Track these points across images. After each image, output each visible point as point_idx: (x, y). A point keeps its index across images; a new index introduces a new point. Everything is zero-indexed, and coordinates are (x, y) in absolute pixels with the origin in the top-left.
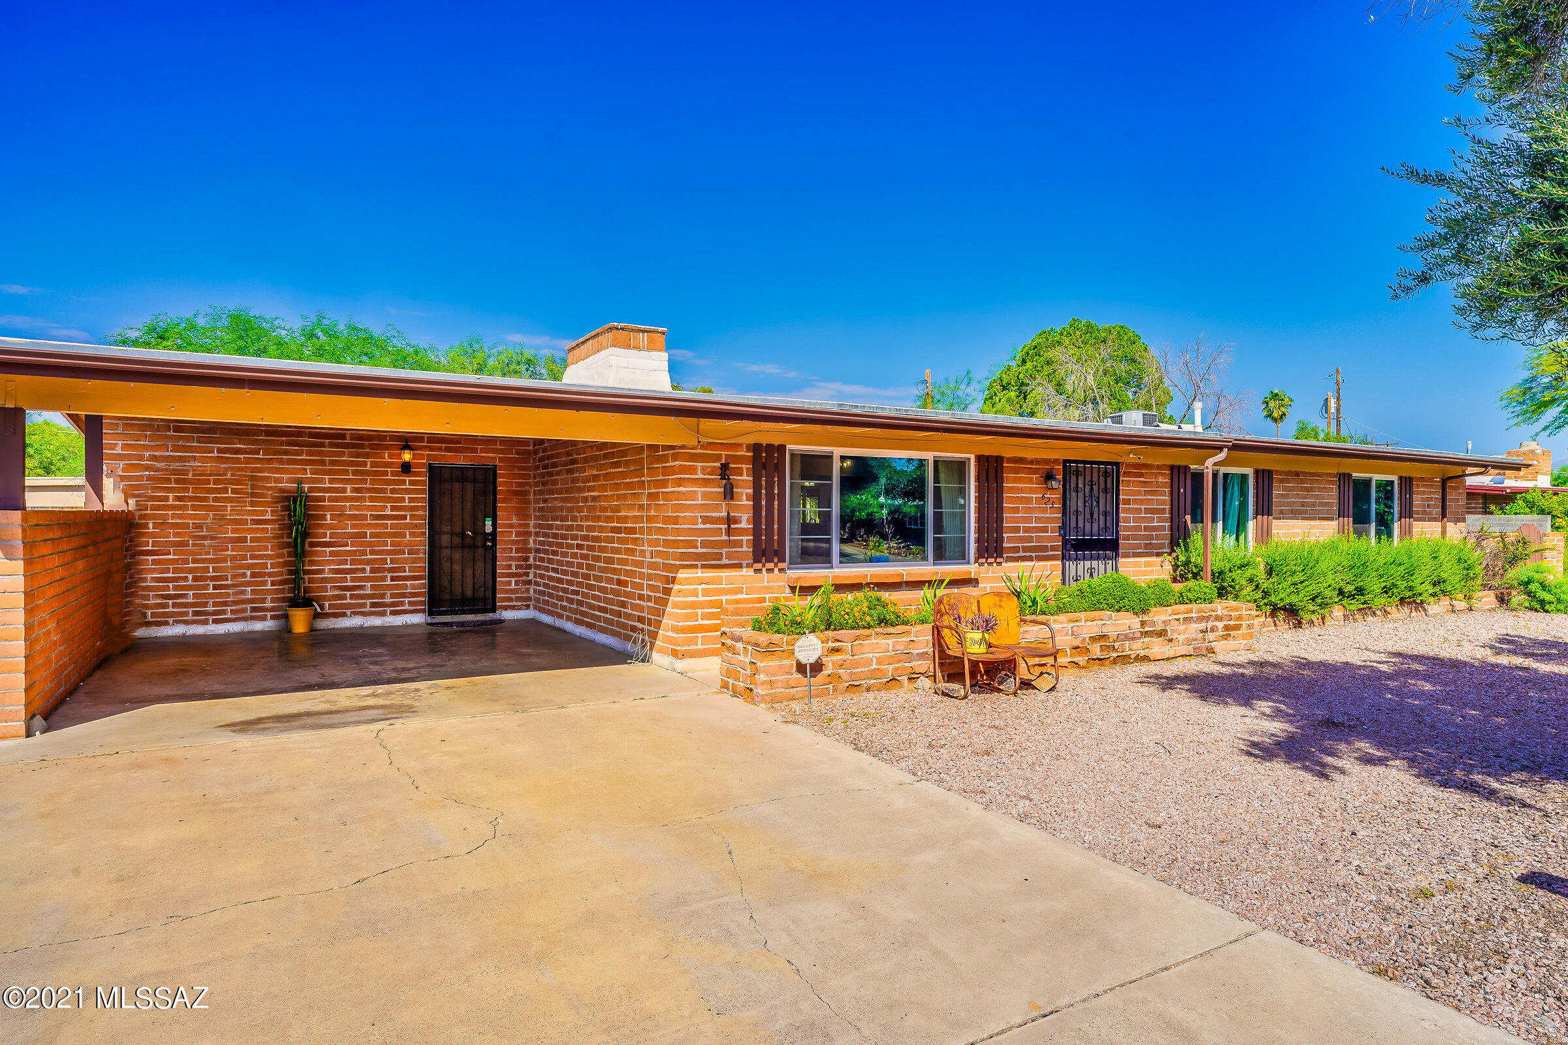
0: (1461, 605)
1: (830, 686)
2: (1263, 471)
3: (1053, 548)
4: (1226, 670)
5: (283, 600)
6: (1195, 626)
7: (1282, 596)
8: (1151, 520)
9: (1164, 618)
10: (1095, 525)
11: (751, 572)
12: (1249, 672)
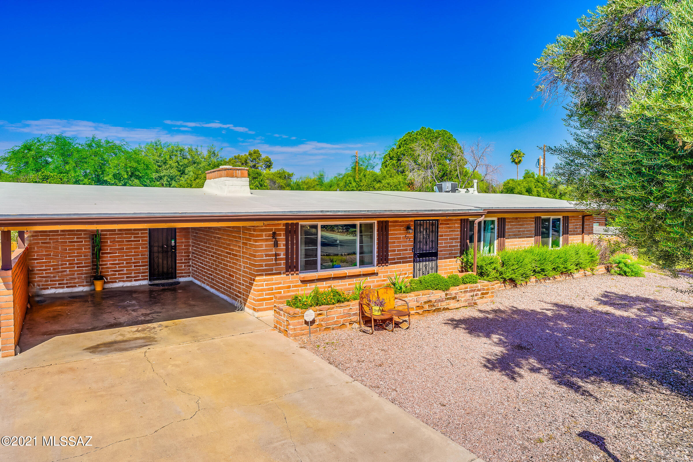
0: (589, 273)
1: (318, 329)
2: (501, 218)
3: (410, 257)
4: (481, 315)
5: (92, 276)
6: (468, 294)
7: (508, 275)
8: (452, 243)
9: (455, 292)
10: (428, 247)
11: (285, 276)
12: (490, 316)
